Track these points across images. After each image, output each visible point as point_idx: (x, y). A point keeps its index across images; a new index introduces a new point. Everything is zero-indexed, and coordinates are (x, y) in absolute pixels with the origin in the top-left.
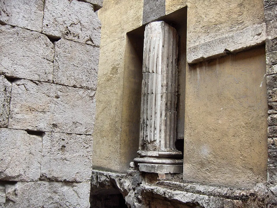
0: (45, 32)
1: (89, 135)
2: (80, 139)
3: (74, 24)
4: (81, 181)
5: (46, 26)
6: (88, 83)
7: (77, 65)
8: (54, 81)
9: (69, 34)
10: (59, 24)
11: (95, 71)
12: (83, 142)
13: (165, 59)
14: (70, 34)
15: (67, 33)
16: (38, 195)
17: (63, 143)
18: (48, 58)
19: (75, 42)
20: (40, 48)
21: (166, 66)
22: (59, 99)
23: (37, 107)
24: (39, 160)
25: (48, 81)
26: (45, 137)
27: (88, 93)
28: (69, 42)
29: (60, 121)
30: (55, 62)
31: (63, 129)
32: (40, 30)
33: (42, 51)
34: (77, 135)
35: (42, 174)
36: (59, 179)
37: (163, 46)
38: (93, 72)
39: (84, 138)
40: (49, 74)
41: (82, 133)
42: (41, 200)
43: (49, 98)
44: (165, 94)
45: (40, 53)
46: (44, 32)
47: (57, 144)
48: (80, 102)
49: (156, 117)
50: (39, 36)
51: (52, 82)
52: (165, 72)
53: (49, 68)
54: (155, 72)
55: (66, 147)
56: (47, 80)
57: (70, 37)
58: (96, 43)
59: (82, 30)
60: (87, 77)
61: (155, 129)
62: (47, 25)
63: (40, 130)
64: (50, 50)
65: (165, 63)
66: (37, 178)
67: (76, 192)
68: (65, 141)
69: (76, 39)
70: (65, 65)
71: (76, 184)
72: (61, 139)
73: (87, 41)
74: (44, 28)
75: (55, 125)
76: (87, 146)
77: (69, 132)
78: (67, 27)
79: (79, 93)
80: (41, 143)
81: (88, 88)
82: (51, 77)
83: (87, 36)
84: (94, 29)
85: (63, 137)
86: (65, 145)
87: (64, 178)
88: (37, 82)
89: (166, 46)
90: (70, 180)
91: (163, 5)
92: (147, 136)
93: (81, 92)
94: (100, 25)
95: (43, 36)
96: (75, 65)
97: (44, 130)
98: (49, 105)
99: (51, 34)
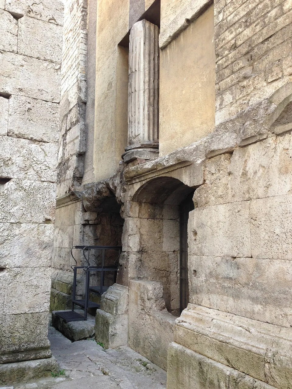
0: (8, 9)
1: (55, 103)
2: (46, 105)
3: (36, 4)
4: (48, 141)
5: (8, 4)
6: (52, 57)
7: (41, 40)
8: (19, 52)
9: (31, 12)
10: (21, 3)
11: (59, 47)
12: (50, 108)
13: (147, 56)
14: (33, 12)
15: (29, 11)
16: (5, 148)
17: (29, 106)
18: (11, 32)
19: (38, 19)
20: (4, 23)
21: (148, 63)
22: (24, 68)
23: (3, 72)
24: (6, 118)
25: (13, 52)
26: (11, 99)
27: (53, 66)
28: (31, 19)
29: (26, 86)
30: (18, 36)
31: (29, 94)
32: (3, 8)
33: (6, 26)
34: (43, 101)
35: (9, 130)
36: (26, 136)
37: (144, 43)
38: (57, 48)
39: (50, 105)
40: (13, 46)
41: (48, 100)
42: (8, 152)
43: (14, 66)
44: (147, 90)
45: (3, 27)
46: (6, 9)
47: (24, 106)
48: (44, 73)
49: (139, 112)
50: (2, 12)
51: (16, 52)
52: (147, 69)
53: (14, 40)
54: (138, 70)
55: (32, 110)
56: (11, 51)
57: (32, 14)
58: (59, 22)
59: (44, 10)
60: (50, 52)
61: (138, 123)
62: (10, 4)
63: (6, 92)
64: (14, 25)
65: (147, 60)
66: (4, 133)
67: (43, 150)
68: (31, 104)
69: (38, 17)
70: (28, 39)
71: (43, 144)
72: (27, 102)
73: (49, 20)
74: (6, 6)
75: (21, 90)
76: (54, 112)
77: (34, 97)
78: (29, 6)
79: (44, 65)
80: (8, 104)
81: (52, 62)
82: (15, 48)
83: (50, 15)
84: (57, 9)
85: (28, 100)
86: (31, 108)
87: (31, 136)
88: (2, 51)
89: (147, 43)
90: (38, 139)
91: (143, 3)
92: (132, 132)
93: (46, 64)
94: (63, 6)
95: (6, 13)
96: (39, 39)
97: (10, 93)
98: (14, 72)
99: (13, 11)
